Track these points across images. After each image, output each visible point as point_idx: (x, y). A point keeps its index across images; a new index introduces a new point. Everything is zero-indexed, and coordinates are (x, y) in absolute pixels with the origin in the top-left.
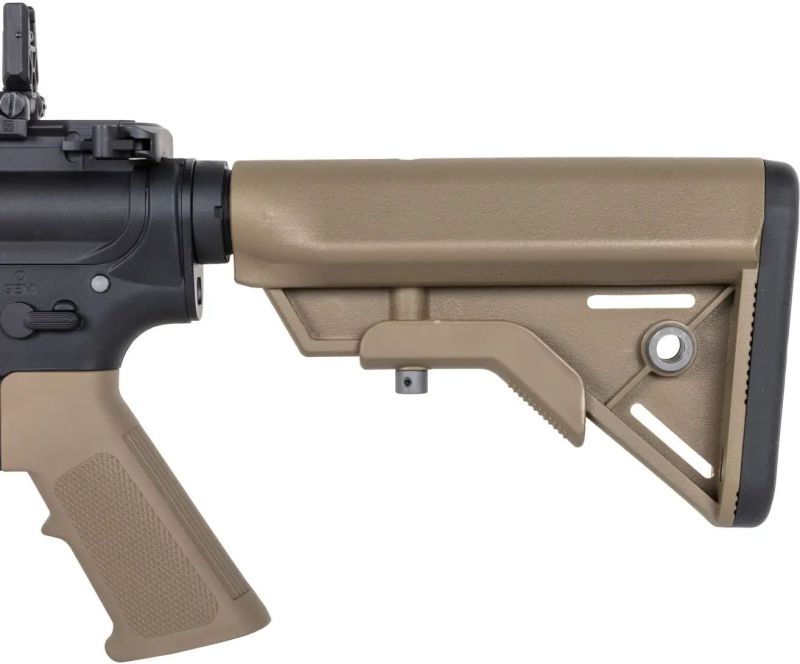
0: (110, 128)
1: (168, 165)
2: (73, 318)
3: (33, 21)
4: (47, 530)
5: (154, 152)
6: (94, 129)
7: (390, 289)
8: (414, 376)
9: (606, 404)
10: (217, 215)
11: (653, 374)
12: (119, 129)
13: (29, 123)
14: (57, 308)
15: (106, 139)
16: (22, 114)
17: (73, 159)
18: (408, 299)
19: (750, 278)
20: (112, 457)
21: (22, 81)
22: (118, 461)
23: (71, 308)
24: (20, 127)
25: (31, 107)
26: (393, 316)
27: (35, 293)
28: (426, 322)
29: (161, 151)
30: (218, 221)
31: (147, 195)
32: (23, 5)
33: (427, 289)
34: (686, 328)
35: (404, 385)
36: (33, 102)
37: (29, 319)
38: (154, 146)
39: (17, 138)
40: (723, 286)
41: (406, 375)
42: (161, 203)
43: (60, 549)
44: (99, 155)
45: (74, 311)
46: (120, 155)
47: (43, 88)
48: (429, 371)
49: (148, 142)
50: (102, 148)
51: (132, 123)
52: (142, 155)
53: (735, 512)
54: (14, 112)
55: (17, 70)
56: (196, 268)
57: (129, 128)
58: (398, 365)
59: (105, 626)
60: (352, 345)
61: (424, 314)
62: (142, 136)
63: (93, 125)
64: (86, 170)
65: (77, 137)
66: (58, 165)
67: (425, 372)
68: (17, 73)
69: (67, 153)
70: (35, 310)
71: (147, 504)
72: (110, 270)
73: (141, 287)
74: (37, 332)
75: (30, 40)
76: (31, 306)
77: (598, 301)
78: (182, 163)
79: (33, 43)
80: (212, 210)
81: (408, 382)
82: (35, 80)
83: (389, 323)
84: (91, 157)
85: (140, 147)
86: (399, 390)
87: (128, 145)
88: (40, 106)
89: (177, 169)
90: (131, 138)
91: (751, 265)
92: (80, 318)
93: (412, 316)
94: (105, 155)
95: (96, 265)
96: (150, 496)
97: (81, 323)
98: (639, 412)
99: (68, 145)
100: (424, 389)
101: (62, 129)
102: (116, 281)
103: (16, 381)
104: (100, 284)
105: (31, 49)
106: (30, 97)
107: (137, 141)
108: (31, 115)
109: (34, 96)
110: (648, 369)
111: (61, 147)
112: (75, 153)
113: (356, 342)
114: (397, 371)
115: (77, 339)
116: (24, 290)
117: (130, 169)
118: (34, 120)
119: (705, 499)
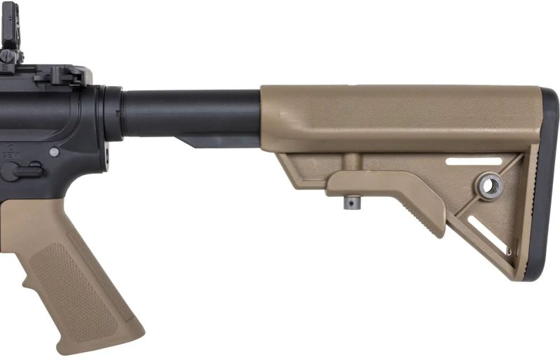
0: (60, 69)
1: (91, 89)
2: (40, 170)
3: (18, 12)
4: (25, 285)
5: (84, 80)
6: (52, 69)
7: (342, 154)
8: (354, 200)
9: (456, 215)
10: (117, 115)
11: (480, 200)
12: (65, 69)
13: (16, 66)
14: (31, 165)
15: (58, 74)
16: (12, 61)
17: (40, 85)
18: (352, 159)
19: (535, 149)
20: (61, 245)
21: (12, 44)
22: (64, 248)
23: (39, 165)
24: (11, 68)
25: (17, 57)
26: (343, 168)
27: (19, 157)
28: (360, 172)
29: (87, 82)
30: (118, 119)
31: (80, 105)
32: (13, 3)
33: (362, 154)
34: (499, 175)
35: (349, 205)
36: (18, 55)
37: (16, 171)
38: (84, 79)
39: (9, 74)
40: (518, 153)
41: (350, 200)
42: (88, 109)
43: (32, 295)
44: (54, 83)
45: (40, 167)
46: (65, 83)
47: (23, 47)
48: (362, 198)
49: (80, 76)
50: (56, 79)
51: (71, 66)
52: (77, 83)
53: (525, 273)
54: (8, 60)
55: (10, 37)
56: (106, 143)
57: (70, 68)
58: (346, 195)
59: (56, 336)
60: (323, 184)
61: (360, 167)
62: (77, 73)
63: (51, 67)
64: (47, 91)
65: (41, 74)
66: (32, 88)
67: (360, 198)
68: (9, 39)
69: (36, 82)
70: (19, 166)
71: (80, 271)
72: (60, 145)
73: (77, 154)
74: (20, 178)
75: (16, 21)
76: (18, 164)
77: (452, 161)
78: (98, 87)
79: (18, 23)
80: (115, 113)
81: (351, 203)
82: (19, 43)
83: (342, 172)
84: (49, 84)
85: (76, 78)
86: (346, 207)
87: (69, 78)
88: (21, 57)
89: (96, 90)
90: (71, 74)
91: (535, 142)
92: (44, 171)
93: (354, 168)
94: (58, 83)
95: (52, 142)
96: (81, 266)
97: (44, 173)
98: (472, 220)
99: (37, 78)
100: (359, 207)
101: (34, 69)
102: (63, 151)
103: (9, 205)
104: (54, 152)
105: (17, 26)
106: (16, 52)
107: (74, 75)
108: (17, 62)
109: (19, 51)
110: (478, 197)
111: (33, 78)
112: (41, 82)
113: (325, 182)
114: (345, 197)
115: (41, 182)
116: (13, 155)
117: (70, 91)
118: (18, 65)
119: (508, 267)
